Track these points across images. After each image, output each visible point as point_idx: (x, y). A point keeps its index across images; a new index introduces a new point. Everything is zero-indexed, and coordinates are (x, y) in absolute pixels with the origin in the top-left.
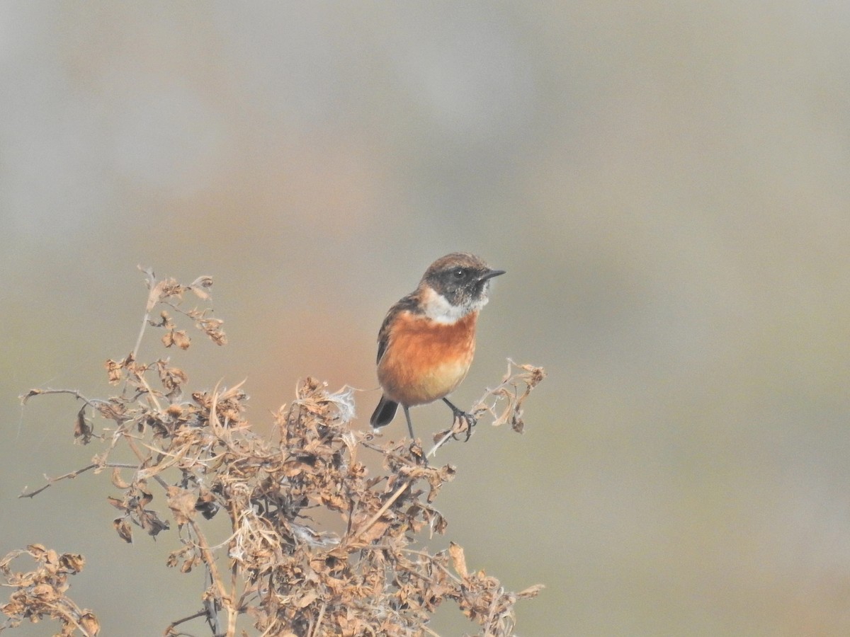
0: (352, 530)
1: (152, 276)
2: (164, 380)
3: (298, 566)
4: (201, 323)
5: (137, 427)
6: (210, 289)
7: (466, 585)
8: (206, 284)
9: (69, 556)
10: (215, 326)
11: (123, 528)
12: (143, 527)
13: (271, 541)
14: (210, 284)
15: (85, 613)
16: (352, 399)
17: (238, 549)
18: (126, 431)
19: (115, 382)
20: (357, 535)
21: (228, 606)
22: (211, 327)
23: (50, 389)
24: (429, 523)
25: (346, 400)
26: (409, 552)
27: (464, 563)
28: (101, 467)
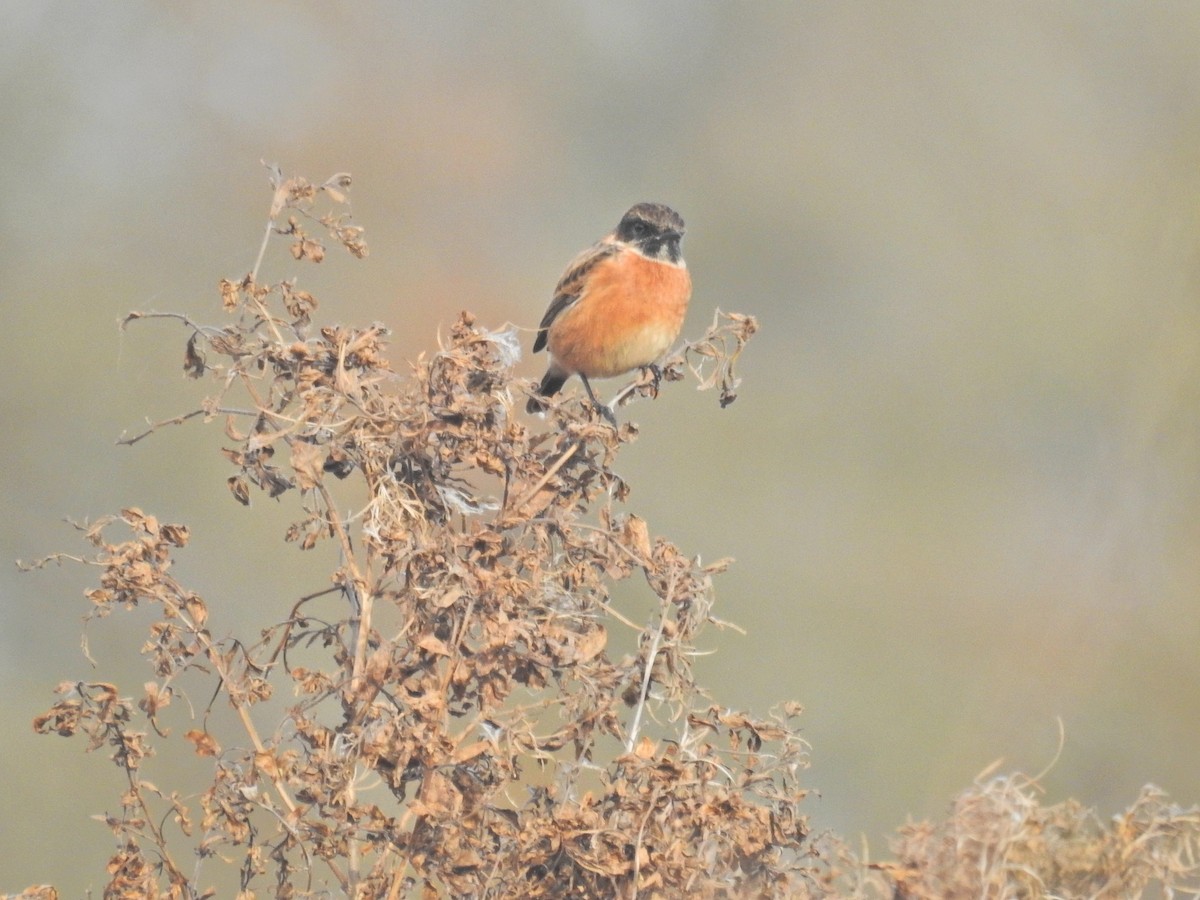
0: (509, 502)
1: (278, 174)
2: (289, 307)
3: (441, 554)
4: (337, 232)
5: (256, 364)
6: (348, 189)
7: (649, 566)
8: (344, 183)
9: (171, 528)
10: (354, 235)
11: (239, 489)
12: (262, 488)
13: (413, 512)
14: (348, 183)
15: (190, 596)
16: (515, 339)
17: (372, 522)
18: (243, 369)
19: (231, 307)
20: (515, 507)
21: (363, 591)
22: (349, 235)
23: (154, 311)
24: (606, 489)
25: (507, 341)
26: (580, 526)
27: (648, 540)
28: (212, 414)
